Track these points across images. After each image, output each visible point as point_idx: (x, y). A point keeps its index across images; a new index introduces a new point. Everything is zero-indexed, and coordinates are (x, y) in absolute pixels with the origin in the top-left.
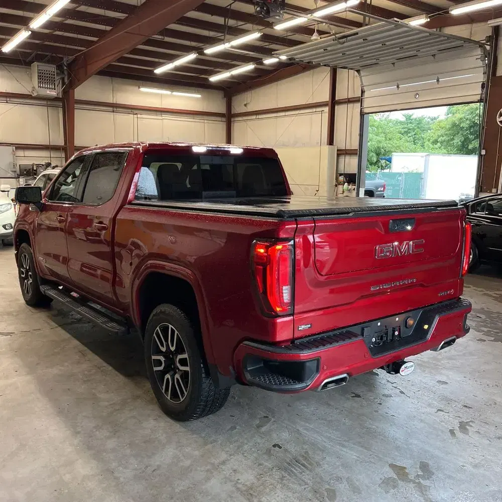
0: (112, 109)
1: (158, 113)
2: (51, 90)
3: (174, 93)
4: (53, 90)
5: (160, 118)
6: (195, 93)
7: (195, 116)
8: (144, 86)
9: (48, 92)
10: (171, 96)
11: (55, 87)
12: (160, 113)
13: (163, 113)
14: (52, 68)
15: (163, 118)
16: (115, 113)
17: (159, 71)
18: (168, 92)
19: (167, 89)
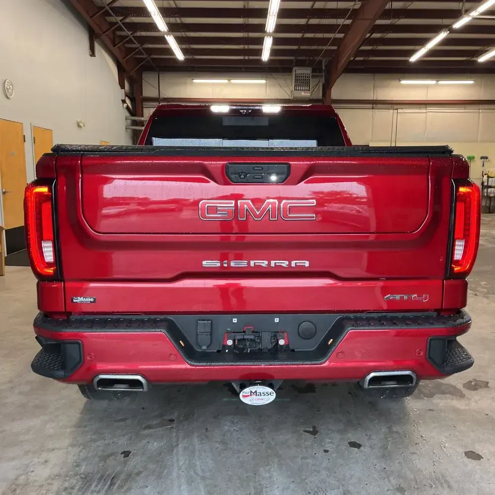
0: (371, 106)
1: (421, 106)
2: (306, 91)
3: (441, 82)
4: (308, 91)
5: (425, 111)
6: (467, 79)
7: (467, 106)
8: (404, 78)
9: (303, 94)
10: (436, 85)
11: (309, 88)
12: (423, 106)
13: (427, 106)
14: (307, 71)
15: (428, 111)
16: (374, 110)
17: (414, 59)
18: (434, 82)
19: (432, 78)
